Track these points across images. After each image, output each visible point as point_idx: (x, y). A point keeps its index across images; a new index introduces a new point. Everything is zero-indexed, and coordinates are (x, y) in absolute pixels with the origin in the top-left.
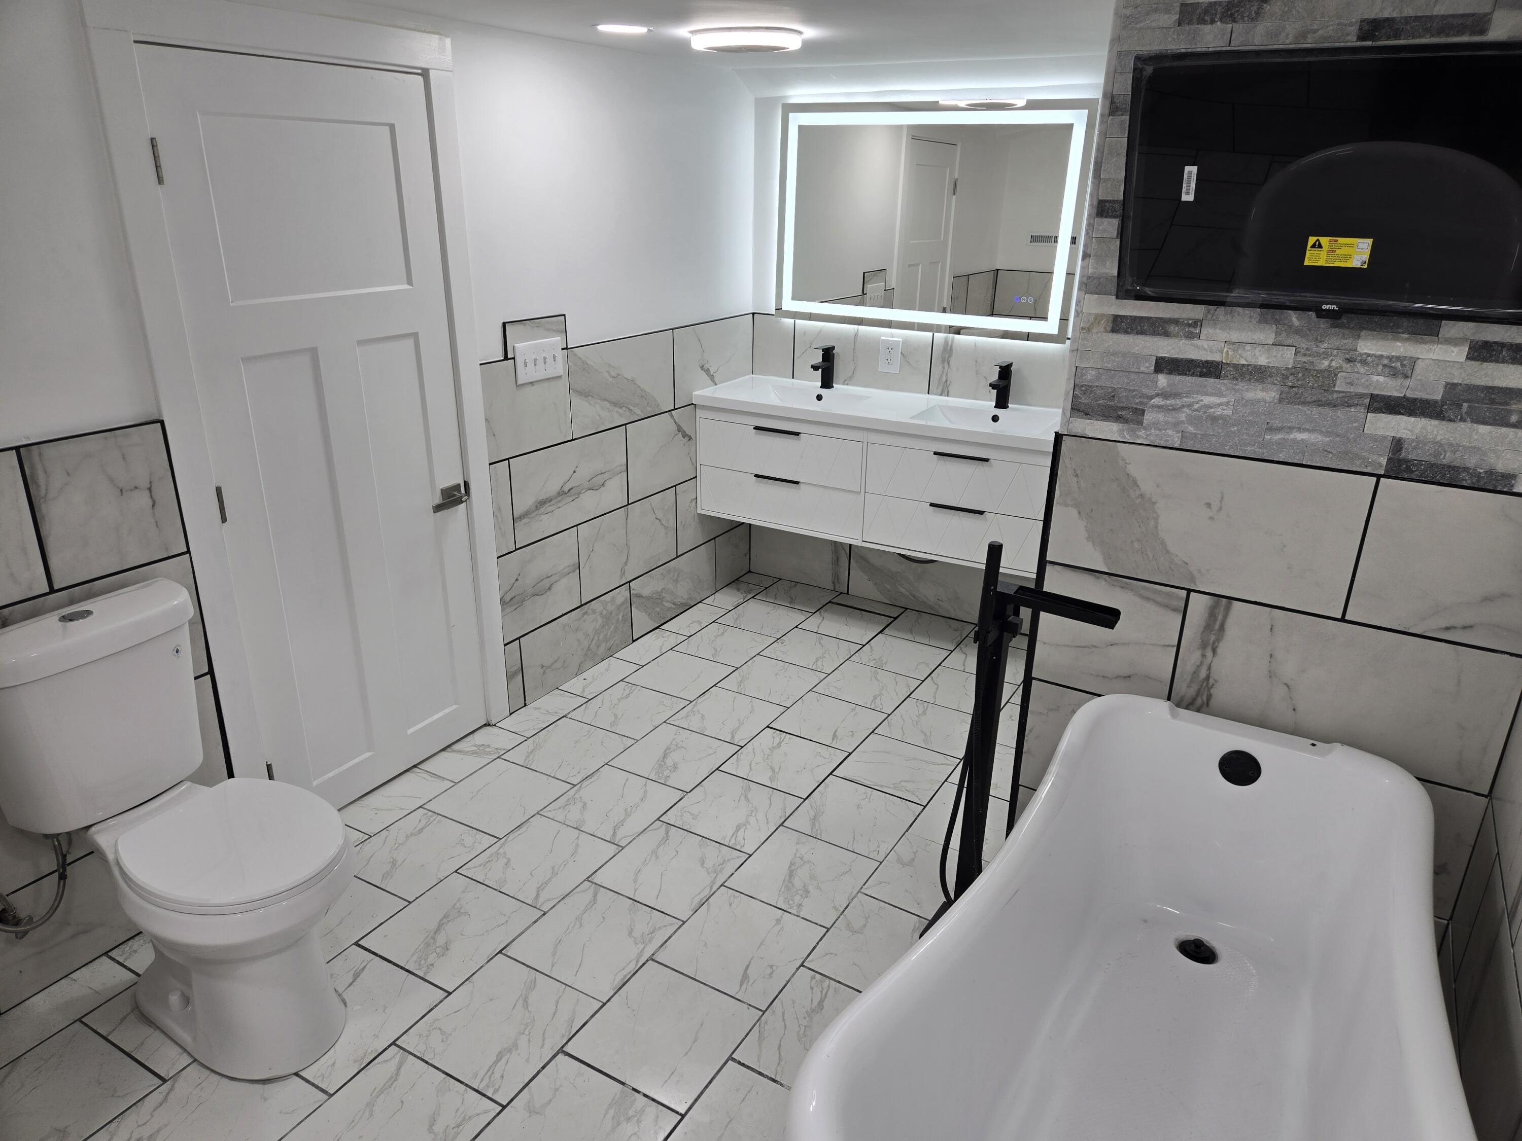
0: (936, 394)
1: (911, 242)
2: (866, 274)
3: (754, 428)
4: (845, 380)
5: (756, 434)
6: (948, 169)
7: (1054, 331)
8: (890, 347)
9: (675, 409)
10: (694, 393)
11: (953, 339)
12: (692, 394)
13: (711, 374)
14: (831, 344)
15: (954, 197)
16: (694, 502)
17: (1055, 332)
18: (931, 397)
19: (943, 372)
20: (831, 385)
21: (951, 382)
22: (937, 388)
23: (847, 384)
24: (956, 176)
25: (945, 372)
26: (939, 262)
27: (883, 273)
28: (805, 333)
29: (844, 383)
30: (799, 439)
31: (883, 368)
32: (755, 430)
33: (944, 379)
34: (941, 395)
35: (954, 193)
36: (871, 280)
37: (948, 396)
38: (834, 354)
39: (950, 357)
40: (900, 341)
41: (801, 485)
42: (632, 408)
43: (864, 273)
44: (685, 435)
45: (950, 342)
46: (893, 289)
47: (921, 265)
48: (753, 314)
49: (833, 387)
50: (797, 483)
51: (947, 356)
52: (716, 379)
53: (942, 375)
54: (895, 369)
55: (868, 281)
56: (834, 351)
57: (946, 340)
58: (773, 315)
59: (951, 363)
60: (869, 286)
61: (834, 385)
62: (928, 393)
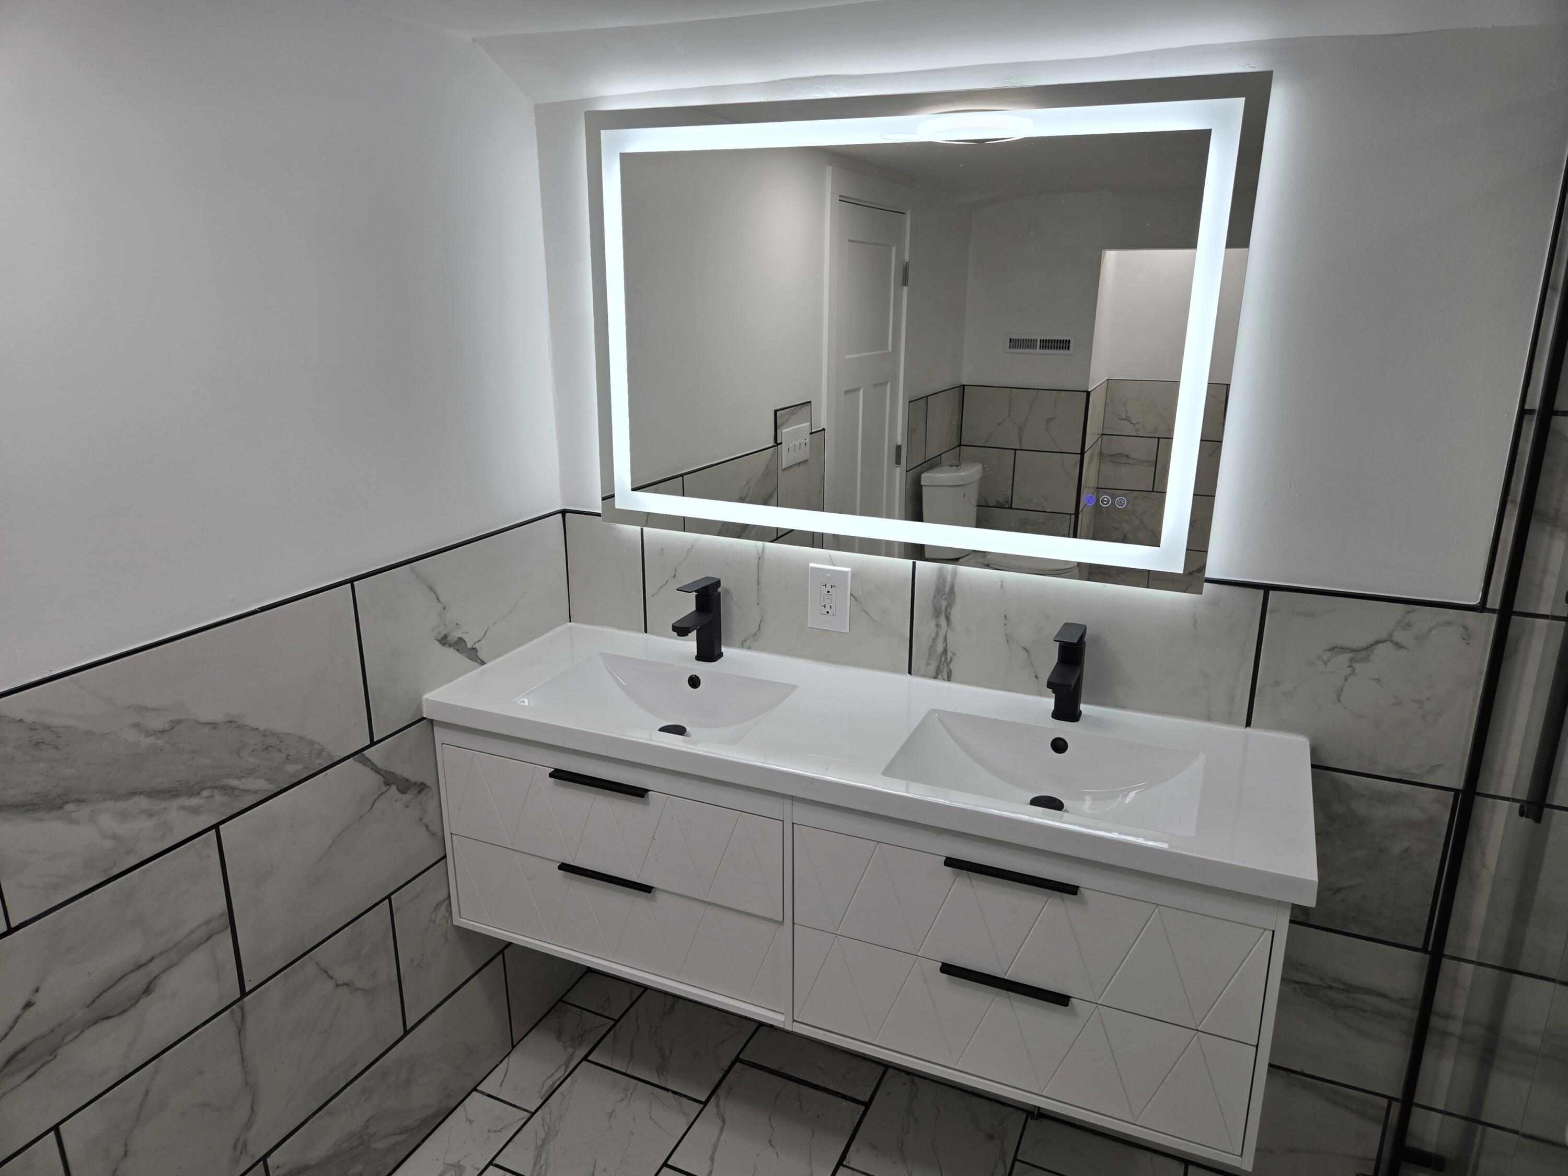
0: (924, 676)
1: (847, 357)
2: (778, 413)
3: (551, 775)
4: (745, 641)
5: (556, 784)
6: (894, 248)
7: (1177, 567)
8: (829, 583)
9: (373, 743)
10: (426, 696)
11: (955, 573)
12: (420, 698)
13: (469, 646)
14: (714, 574)
15: (906, 288)
16: (443, 909)
17: (1179, 568)
18: (915, 680)
19: (937, 634)
20: (716, 653)
21: (954, 654)
22: (928, 664)
23: (749, 648)
24: (907, 258)
25: (943, 632)
26: (888, 382)
27: (807, 408)
28: (662, 549)
29: (742, 645)
30: (647, 804)
31: (815, 620)
32: (552, 780)
33: (940, 649)
34: (936, 678)
35: (905, 282)
36: (787, 420)
37: (949, 680)
38: (719, 594)
39: (950, 605)
40: (846, 573)
41: (659, 896)
42: (234, 782)
43: (776, 412)
44: (405, 786)
45: (949, 579)
46: (824, 430)
47: (862, 390)
48: (564, 512)
49: (721, 655)
50: (647, 889)
51: (944, 603)
52: (482, 655)
53: (935, 639)
54: (840, 623)
55: (782, 424)
56: (719, 590)
57: (941, 576)
58: (599, 515)
59: (952, 617)
60: (784, 431)
61: (723, 649)
62: (910, 672)
